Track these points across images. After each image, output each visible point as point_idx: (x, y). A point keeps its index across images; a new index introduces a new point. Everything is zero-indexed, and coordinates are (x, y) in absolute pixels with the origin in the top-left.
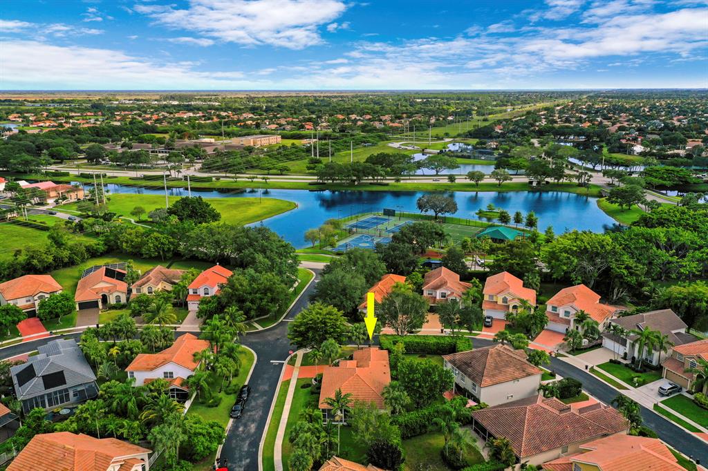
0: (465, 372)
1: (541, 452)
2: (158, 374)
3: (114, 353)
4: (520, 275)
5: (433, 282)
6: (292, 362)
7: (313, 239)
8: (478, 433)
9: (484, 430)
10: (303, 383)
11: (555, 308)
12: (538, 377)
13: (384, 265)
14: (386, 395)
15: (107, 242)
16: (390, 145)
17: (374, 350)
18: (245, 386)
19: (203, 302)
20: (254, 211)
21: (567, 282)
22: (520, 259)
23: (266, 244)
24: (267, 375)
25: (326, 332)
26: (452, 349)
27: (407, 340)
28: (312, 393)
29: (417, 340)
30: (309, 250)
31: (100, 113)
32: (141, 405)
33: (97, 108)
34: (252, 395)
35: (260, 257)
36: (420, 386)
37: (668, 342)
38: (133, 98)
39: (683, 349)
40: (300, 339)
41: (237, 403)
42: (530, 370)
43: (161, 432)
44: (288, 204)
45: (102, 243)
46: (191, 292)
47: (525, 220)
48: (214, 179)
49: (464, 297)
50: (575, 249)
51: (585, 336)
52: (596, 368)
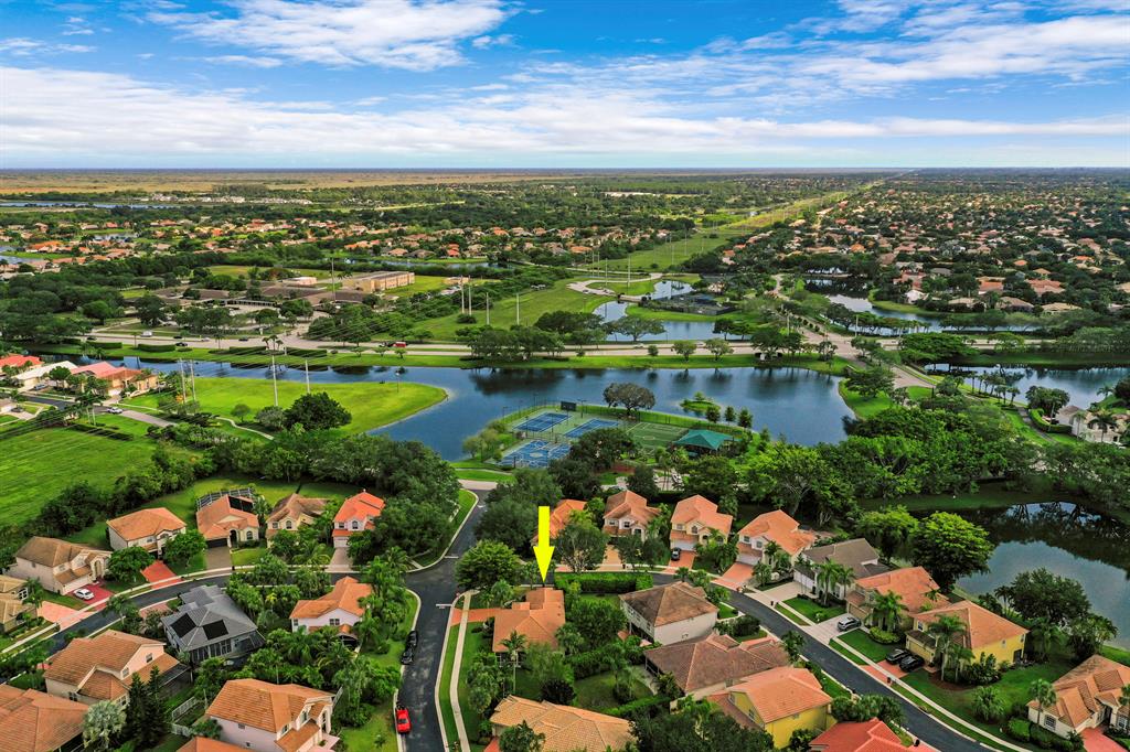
0: (640, 611)
1: (706, 686)
2: (324, 621)
3: (272, 601)
4: (714, 498)
5: (615, 511)
6: (460, 605)
7: (473, 449)
8: (650, 671)
9: (655, 668)
10: (472, 628)
11: (747, 539)
12: (715, 615)
13: (559, 489)
14: (560, 637)
15: (216, 459)
16: (572, 286)
17: (548, 591)
18: (412, 632)
19: (353, 539)
20: (391, 403)
21: (767, 505)
22: (716, 479)
23: (420, 465)
24: (434, 620)
25: (497, 572)
26: (632, 587)
27: (584, 578)
28: (485, 637)
29: (595, 578)
30: (469, 464)
31: (127, 224)
32: (314, 653)
33: (121, 215)
34: (420, 641)
35: (413, 481)
36: (593, 627)
37: (852, 576)
38: (169, 188)
39: (867, 583)
40: (469, 580)
41: (406, 650)
42: (706, 608)
43: (347, 675)
44: (434, 392)
45: (210, 460)
46: (337, 526)
47: (737, 419)
48: (329, 351)
49: (649, 526)
50: (775, 468)
51: (775, 570)
52: (781, 604)
